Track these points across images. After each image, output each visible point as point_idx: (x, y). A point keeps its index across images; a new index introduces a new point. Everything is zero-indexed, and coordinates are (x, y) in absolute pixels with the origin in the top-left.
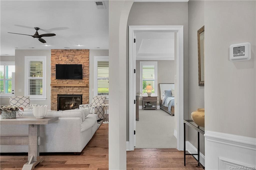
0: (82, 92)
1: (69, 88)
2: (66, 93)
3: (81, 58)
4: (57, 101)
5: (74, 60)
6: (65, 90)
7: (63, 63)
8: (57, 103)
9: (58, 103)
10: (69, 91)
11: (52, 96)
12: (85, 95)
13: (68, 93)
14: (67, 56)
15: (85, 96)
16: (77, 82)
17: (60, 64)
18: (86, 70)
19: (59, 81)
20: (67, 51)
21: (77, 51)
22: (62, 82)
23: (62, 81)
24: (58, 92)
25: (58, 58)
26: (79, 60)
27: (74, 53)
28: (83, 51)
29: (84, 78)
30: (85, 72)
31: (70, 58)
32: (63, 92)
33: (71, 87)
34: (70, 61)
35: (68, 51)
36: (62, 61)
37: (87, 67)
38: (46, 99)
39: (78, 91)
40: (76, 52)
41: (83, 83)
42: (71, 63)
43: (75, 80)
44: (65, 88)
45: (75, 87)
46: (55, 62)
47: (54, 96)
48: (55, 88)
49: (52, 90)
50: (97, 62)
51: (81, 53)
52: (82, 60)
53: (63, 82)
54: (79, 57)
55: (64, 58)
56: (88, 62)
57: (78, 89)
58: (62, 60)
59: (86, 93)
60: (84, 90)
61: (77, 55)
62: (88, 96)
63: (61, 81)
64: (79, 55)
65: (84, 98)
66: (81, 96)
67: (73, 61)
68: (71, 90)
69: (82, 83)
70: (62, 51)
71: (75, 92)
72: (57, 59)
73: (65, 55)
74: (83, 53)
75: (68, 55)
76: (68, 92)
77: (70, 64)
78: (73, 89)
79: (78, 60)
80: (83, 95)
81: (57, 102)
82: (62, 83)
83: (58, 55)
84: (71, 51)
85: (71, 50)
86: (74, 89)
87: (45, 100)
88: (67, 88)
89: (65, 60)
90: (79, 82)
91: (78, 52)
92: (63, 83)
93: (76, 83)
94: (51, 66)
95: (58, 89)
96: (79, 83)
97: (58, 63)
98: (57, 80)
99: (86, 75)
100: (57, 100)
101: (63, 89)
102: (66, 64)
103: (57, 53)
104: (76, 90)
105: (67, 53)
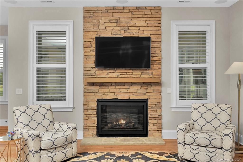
0: (147, 94)
1: (121, 87)
2: (115, 97)
3: (146, 25)
4: (96, 113)
5: (130, 28)
6: (113, 91)
7: (108, 34)
8: (96, 118)
9: (97, 116)
10: (120, 92)
11: (86, 103)
12: (154, 100)
13: (120, 97)
14: (117, 20)
15: (153, 103)
16: (138, 73)
17: (101, 36)
18: (155, 49)
19: (101, 72)
20: (115, 9)
21: (137, 10)
22: (106, 74)
23: (107, 72)
24: (98, 94)
25: (99, 25)
26: (141, 28)
27: (130, 14)
28: (149, 11)
29: (151, 66)
30: (154, 52)
31: (123, 24)
32: (108, 94)
33: (124, 84)
34: (123, 31)
35: (117, 11)
36: (105, 30)
37: (158, 43)
38: (74, 108)
39: (139, 91)
40: (134, 13)
41: (150, 76)
42: (125, 34)
43: (133, 70)
44: (113, 87)
45: (133, 84)
46: (91, 33)
47: (90, 103)
48: (92, 87)
49: (86, 91)
50: (178, 33)
51: (146, 13)
52: (146, 28)
53: (107, 74)
54: (141, 21)
55: (109, 24)
56: (158, 32)
57: (139, 87)
58: (105, 28)
59: (156, 97)
60: (152, 91)
61: (138, 19)
62: (160, 103)
63: (104, 71)
64: (141, 19)
65: (152, 105)
66: (145, 101)
67: (129, 31)
68: (125, 91)
69: (147, 76)
70: (105, 10)
71: (133, 94)
72: (96, 27)
73: (112, 18)
74: (150, 13)
75: (118, 19)
76: (120, 94)
77: (122, 36)
78: (129, 88)
79: (138, 28)
80: (149, 100)
81: (96, 115)
82: (106, 76)
83: (97, 18)
84: (124, 9)
85: (124, 8)
86: (131, 87)
87: (71, 110)
88: (117, 87)
89: (112, 28)
90: (140, 73)
91: (139, 11)
92: (109, 76)
93: (136, 76)
94: (83, 42)
95: (98, 87)
96: (142, 76)
97: (97, 34)
98: (97, 69)
99: (155, 59)
100: (96, 111)
101: (108, 88)
102: (114, 36)
103: (95, 14)
104: (135, 91)
105: (116, 15)
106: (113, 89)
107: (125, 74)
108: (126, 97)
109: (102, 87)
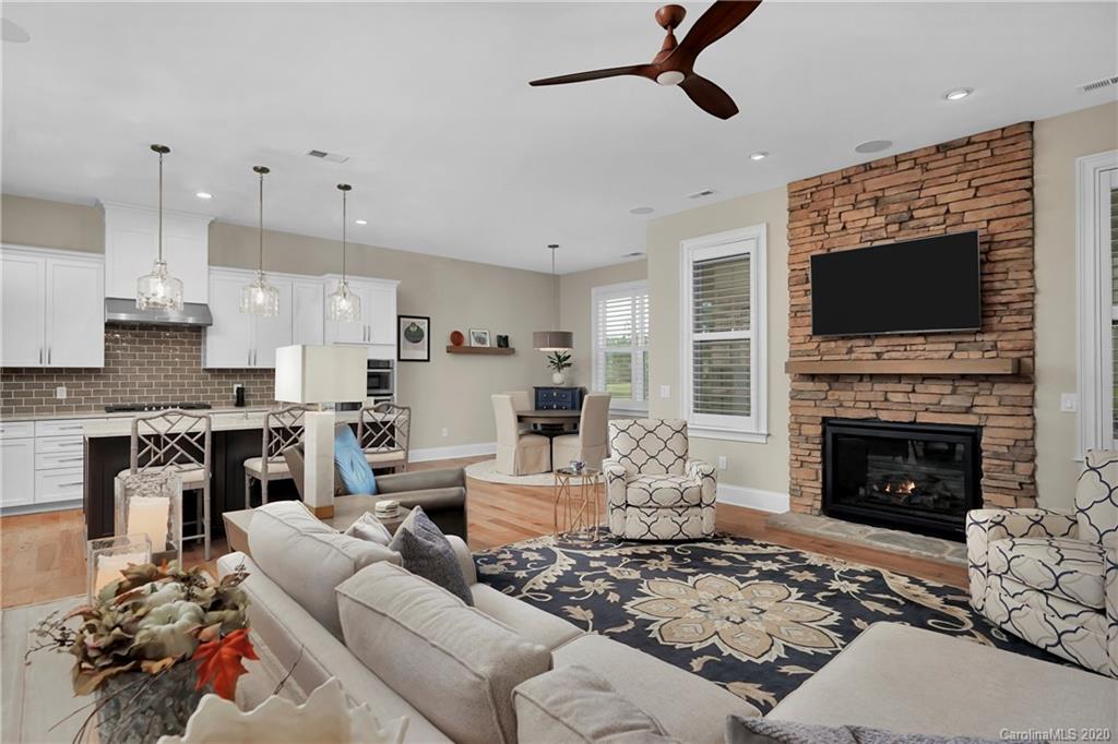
0: (976, 410)
1: (890, 386)
2: (872, 414)
3: (971, 192)
4: (818, 454)
5: (917, 214)
6: (870, 396)
7: (852, 243)
8: (820, 467)
9: (824, 462)
10: (886, 400)
11: (796, 426)
12: (1003, 433)
13: (884, 416)
14: (877, 199)
15: (996, 441)
16: (942, 346)
17: (833, 251)
18: (1009, 264)
19: (833, 344)
20: (871, 169)
21: (940, 156)
22: (845, 351)
23: (849, 344)
24: (824, 404)
25: (826, 224)
26: (954, 208)
27: (918, 171)
28: (984, 145)
29: (993, 320)
30: (1001, 277)
31: (893, 208)
32: (851, 404)
33: (899, 377)
34: (895, 227)
35: (876, 172)
36: (843, 233)
37: (1020, 246)
38: (768, 435)
39: (948, 401)
40: (930, 166)
41: (987, 355)
42: (903, 232)
43: (925, 335)
44: (866, 386)
45: (925, 378)
46: (807, 247)
47: (804, 427)
48: (810, 385)
49: (796, 396)
50: (1108, 196)
51: (969, 158)
52: (973, 203)
53: (850, 351)
54: (956, 186)
55: (856, 215)
56: (1024, 208)
57: (947, 389)
58: (844, 228)
59: (1010, 422)
60: (994, 401)
61: (942, 181)
62: (1030, 442)
63: (840, 343)
64: (953, 178)
65: (996, 448)
66: (973, 435)
67: (912, 224)
68: (900, 398)
69: (975, 355)
70: (843, 178)
71: (927, 410)
72: (819, 229)
73: (860, 197)
74: (988, 153)
75: (880, 194)
76: (884, 405)
77: (891, 242)
78: (914, 391)
79: (944, 209)
80: (985, 431)
81: (820, 460)
82: (846, 357)
83: (823, 204)
84: (897, 163)
85: (897, 160)
86: (919, 388)
87: (763, 440)
88: (878, 387)
89: (863, 223)
90: (952, 347)
91: (946, 157)
92: (854, 356)
93: (935, 355)
94: (789, 271)
95: (824, 386)
96: (956, 355)
97: (822, 247)
98: (817, 339)
99: (1004, 300)
100: (820, 447)
101: (852, 390)
102: (868, 245)
103: (816, 196)
104: (934, 399)
105: (874, 184)
106: (866, 391)
107: (902, 349)
108: (905, 417)
109: (836, 385)
